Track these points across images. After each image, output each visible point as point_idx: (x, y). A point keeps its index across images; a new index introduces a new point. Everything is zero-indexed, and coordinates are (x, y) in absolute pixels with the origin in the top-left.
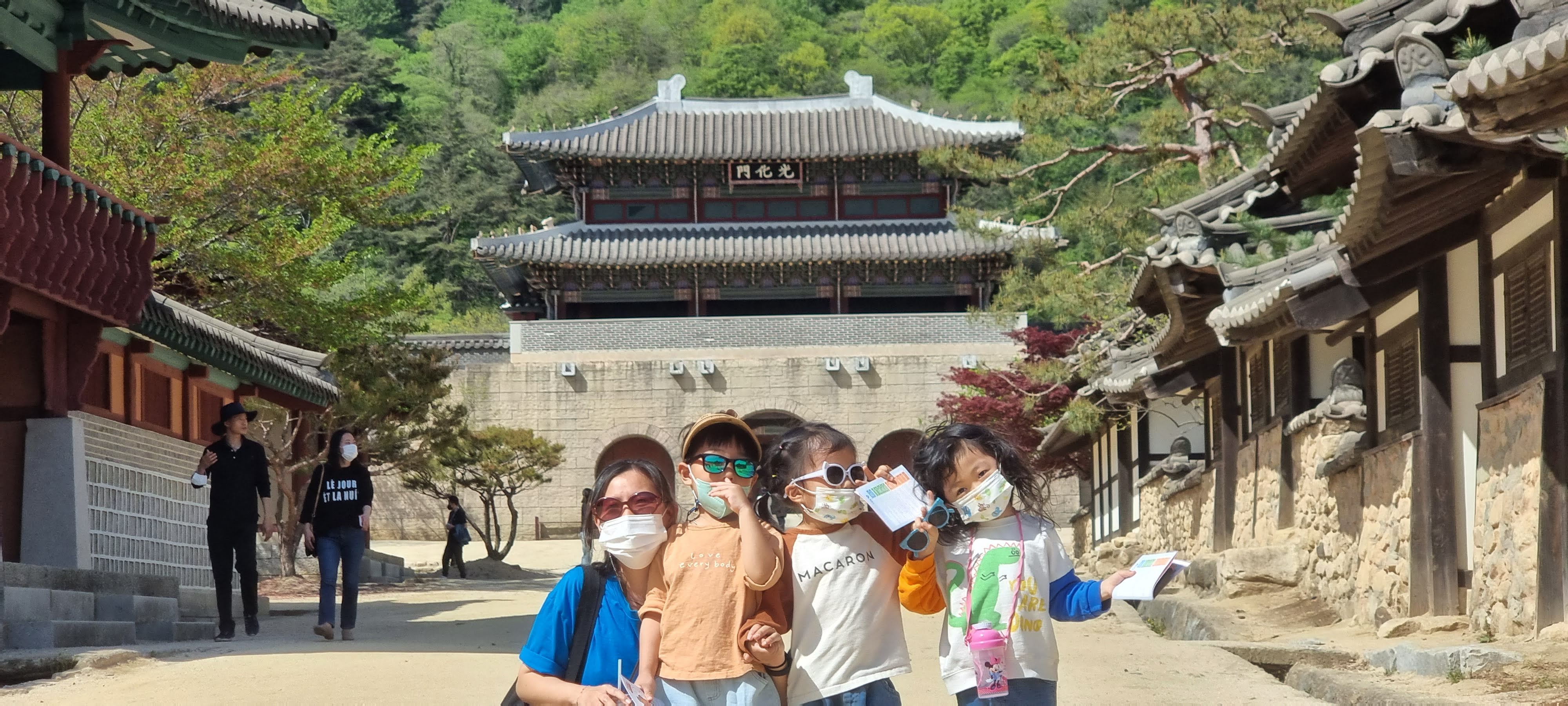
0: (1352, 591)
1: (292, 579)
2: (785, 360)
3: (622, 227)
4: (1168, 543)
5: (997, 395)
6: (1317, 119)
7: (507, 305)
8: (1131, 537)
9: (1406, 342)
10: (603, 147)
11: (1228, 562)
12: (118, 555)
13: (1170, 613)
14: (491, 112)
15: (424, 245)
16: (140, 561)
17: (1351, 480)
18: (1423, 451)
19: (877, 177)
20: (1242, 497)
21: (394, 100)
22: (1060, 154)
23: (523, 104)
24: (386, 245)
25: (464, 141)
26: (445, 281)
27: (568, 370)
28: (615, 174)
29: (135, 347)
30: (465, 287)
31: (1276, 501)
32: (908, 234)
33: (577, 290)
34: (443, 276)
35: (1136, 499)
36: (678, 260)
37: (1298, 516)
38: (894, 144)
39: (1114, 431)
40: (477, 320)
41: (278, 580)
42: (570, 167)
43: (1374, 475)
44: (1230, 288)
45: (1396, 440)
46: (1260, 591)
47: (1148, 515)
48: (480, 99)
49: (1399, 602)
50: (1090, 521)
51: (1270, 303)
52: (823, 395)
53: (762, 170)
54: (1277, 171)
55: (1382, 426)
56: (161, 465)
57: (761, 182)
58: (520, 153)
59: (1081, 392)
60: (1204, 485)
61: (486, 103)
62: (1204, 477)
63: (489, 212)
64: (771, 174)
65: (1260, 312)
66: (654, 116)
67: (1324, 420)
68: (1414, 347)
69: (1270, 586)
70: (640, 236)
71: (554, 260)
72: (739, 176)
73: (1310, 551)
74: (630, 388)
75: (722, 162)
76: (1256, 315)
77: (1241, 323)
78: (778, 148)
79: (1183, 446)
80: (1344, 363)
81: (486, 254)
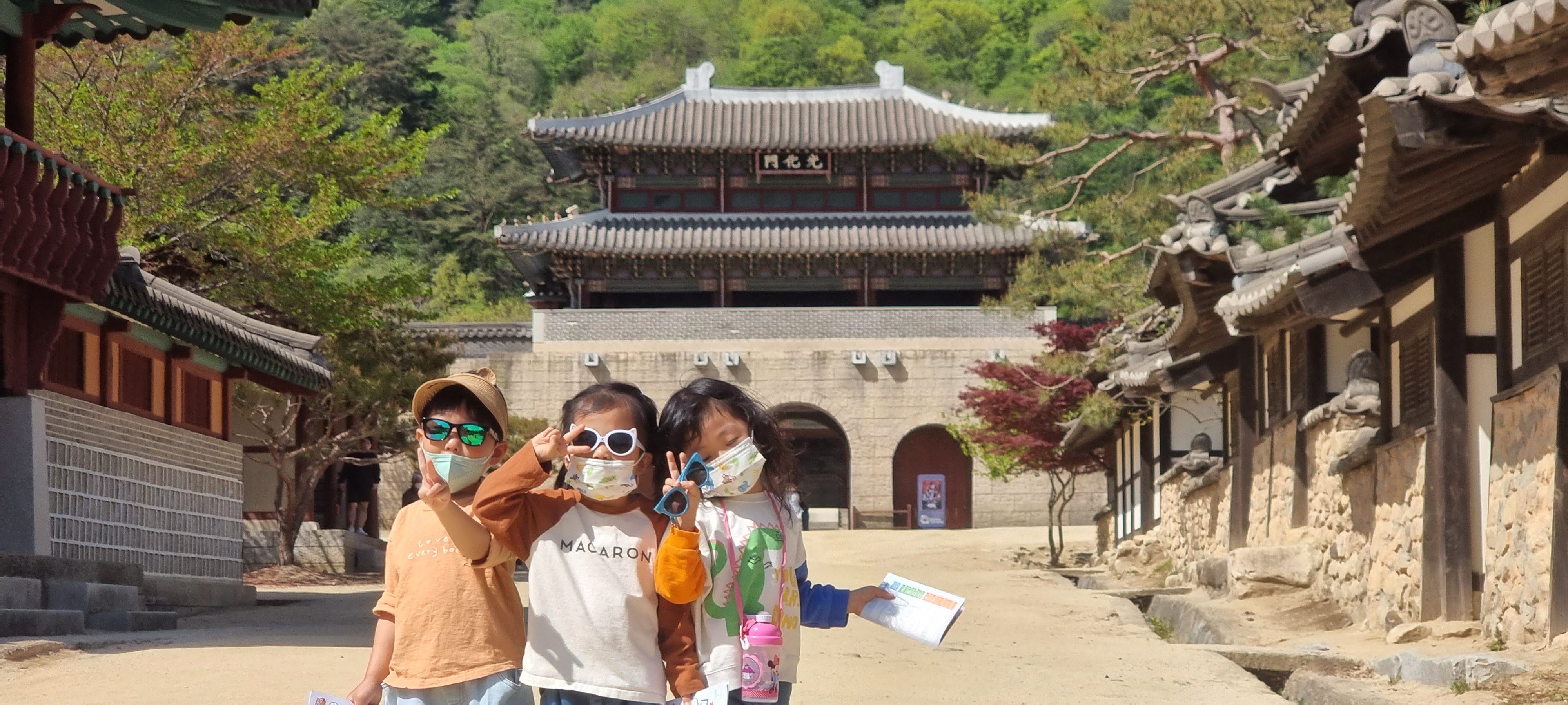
0: (1365, 593)
1: (290, 568)
2: (811, 353)
3: (648, 216)
4: (1186, 542)
5: (1020, 389)
6: (1328, 93)
7: (531, 294)
8: (1150, 536)
9: (1421, 332)
10: (630, 135)
11: (1238, 562)
12: (89, 540)
13: (1178, 614)
14: (528, 101)
15: (456, 235)
16: (113, 547)
17: (1364, 477)
18: (1437, 446)
19: (906, 169)
20: (1257, 496)
21: (429, 89)
22: (1080, 141)
23: (560, 94)
24: (419, 235)
25: (499, 131)
26: (478, 270)
27: (591, 360)
28: (641, 163)
29: (112, 326)
30: (498, 277)
31: (1290, 499)
32: (937, 227)
33: (601, 279)
34: (476, 266)
35: (1157, 497)
36: (704, 250)
37: (1312, 515)
38: (923, 135)
39: (1137, 427)
40: (509, 311)
41: (275, 569)
42: (596, 155)
43: (1387, 472)
44: (1240, 275)
45: (1410, 435)
46: (1271, 592)
47: (1168, 514)
48: (517, 89)
49: (1410, 606)
50: (1113, 519)
51: (1278, 289)
52: (849, 389)
53: (790, 161)
54: (1286, 151)
55: (1396, 421)
56: (138, 449)
57: (788, 172)
58: (545, 140)
59: (1101, 386)
60: (1221, 483)
61: (524, 93)
62: (1222, 474)
63: (523, 202)
64: (799, 165)
65: (1269, 299)
66: (681, 104)
67: (1339, 415)
68: (1428, 338)
69: (1282, 587)
70: (665, 225)
71: (578, 248)
72: (767, 166)
73: (1323, 552)
74: (653, 379)
75: (750, 151)
76: (1264, 302)
77: (1250, 310)
78: (806, 138)
79: (1203, 442)
80: (1360, 356)
81: (510, 242)
